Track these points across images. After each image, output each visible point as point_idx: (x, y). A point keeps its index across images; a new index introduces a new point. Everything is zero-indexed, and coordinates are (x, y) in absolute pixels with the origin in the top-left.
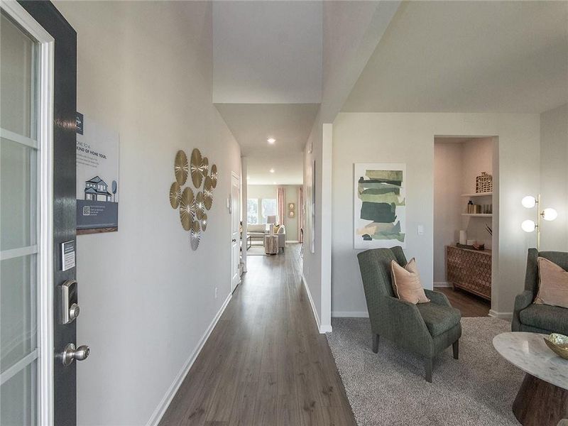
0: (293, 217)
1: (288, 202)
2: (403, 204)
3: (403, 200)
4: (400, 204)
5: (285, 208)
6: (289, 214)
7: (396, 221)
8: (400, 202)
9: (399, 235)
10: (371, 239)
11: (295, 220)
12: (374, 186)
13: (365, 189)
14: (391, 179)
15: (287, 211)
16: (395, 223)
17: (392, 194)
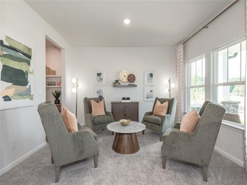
2: (32, 73)
3: (32, 70)
4: (31, 73)
7: (29, 85)
8: (31, 71)
9: (30, 95)
10: (10, 100)
12: (13, 53)
13: (5, 53)
14: (25, 52)
16: (28, 87)
17: (26, 64)
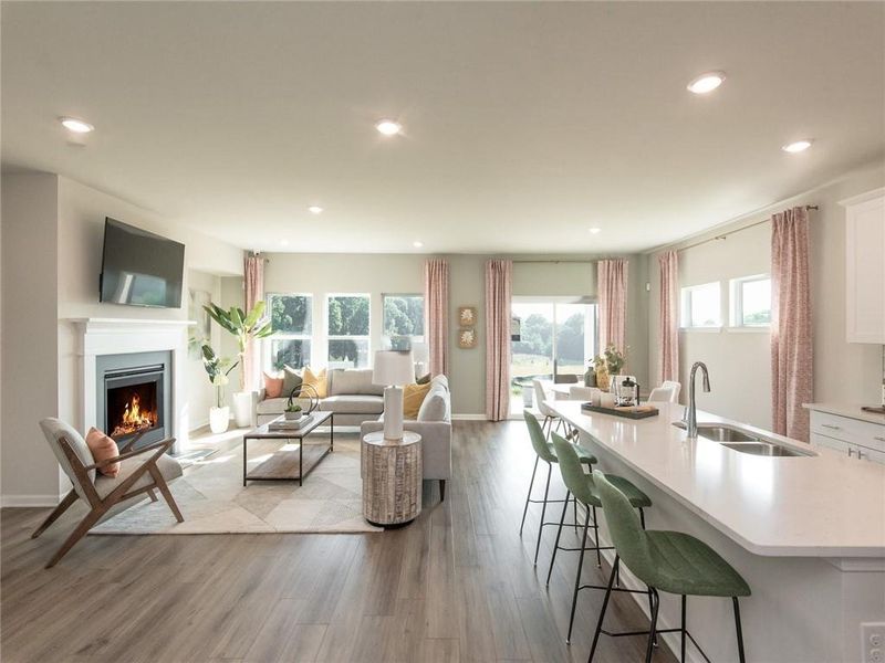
0: (473, 345)
1: (457, 302)
5: (448, 321)
6: (460, 339)
11: (476, 354)
15: (455, 327)
